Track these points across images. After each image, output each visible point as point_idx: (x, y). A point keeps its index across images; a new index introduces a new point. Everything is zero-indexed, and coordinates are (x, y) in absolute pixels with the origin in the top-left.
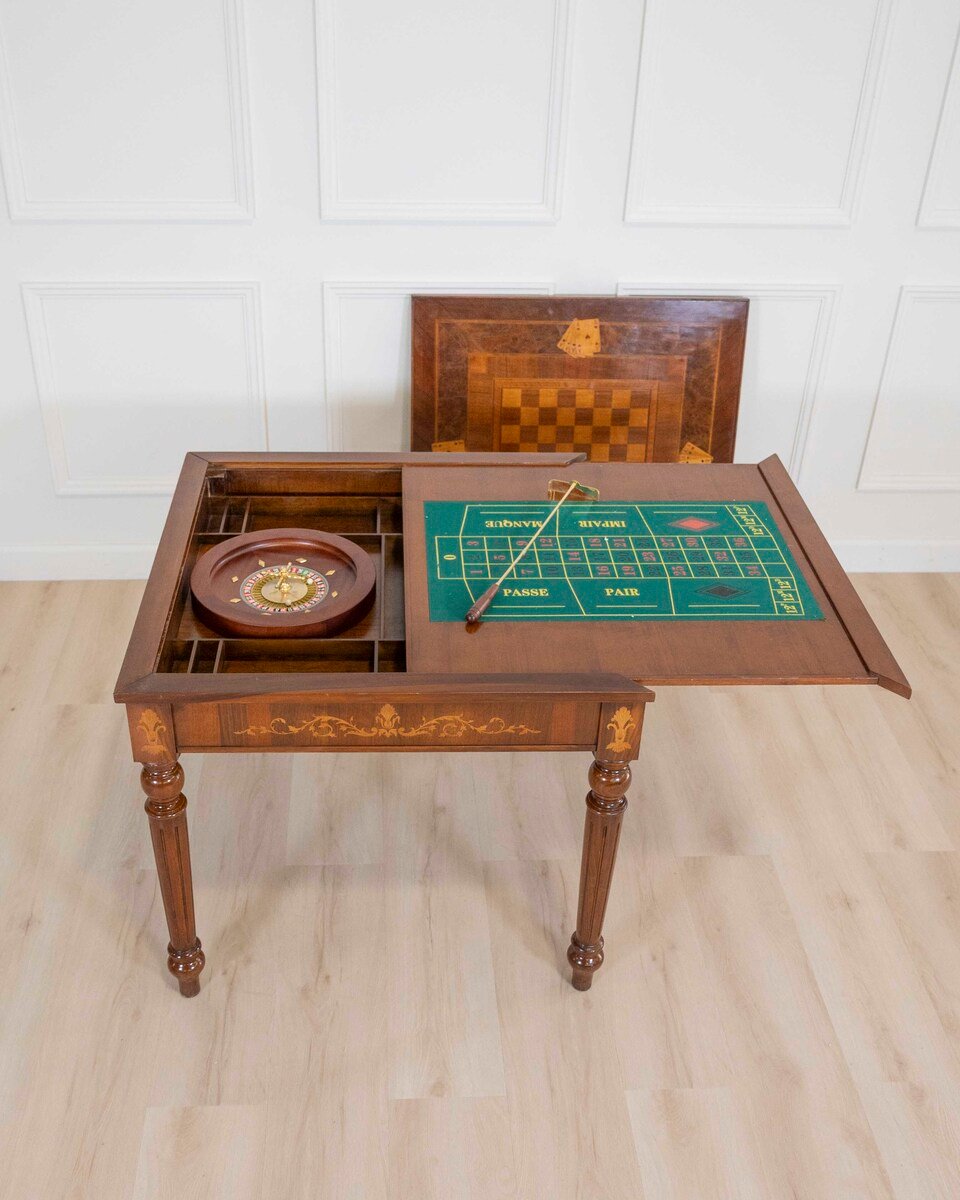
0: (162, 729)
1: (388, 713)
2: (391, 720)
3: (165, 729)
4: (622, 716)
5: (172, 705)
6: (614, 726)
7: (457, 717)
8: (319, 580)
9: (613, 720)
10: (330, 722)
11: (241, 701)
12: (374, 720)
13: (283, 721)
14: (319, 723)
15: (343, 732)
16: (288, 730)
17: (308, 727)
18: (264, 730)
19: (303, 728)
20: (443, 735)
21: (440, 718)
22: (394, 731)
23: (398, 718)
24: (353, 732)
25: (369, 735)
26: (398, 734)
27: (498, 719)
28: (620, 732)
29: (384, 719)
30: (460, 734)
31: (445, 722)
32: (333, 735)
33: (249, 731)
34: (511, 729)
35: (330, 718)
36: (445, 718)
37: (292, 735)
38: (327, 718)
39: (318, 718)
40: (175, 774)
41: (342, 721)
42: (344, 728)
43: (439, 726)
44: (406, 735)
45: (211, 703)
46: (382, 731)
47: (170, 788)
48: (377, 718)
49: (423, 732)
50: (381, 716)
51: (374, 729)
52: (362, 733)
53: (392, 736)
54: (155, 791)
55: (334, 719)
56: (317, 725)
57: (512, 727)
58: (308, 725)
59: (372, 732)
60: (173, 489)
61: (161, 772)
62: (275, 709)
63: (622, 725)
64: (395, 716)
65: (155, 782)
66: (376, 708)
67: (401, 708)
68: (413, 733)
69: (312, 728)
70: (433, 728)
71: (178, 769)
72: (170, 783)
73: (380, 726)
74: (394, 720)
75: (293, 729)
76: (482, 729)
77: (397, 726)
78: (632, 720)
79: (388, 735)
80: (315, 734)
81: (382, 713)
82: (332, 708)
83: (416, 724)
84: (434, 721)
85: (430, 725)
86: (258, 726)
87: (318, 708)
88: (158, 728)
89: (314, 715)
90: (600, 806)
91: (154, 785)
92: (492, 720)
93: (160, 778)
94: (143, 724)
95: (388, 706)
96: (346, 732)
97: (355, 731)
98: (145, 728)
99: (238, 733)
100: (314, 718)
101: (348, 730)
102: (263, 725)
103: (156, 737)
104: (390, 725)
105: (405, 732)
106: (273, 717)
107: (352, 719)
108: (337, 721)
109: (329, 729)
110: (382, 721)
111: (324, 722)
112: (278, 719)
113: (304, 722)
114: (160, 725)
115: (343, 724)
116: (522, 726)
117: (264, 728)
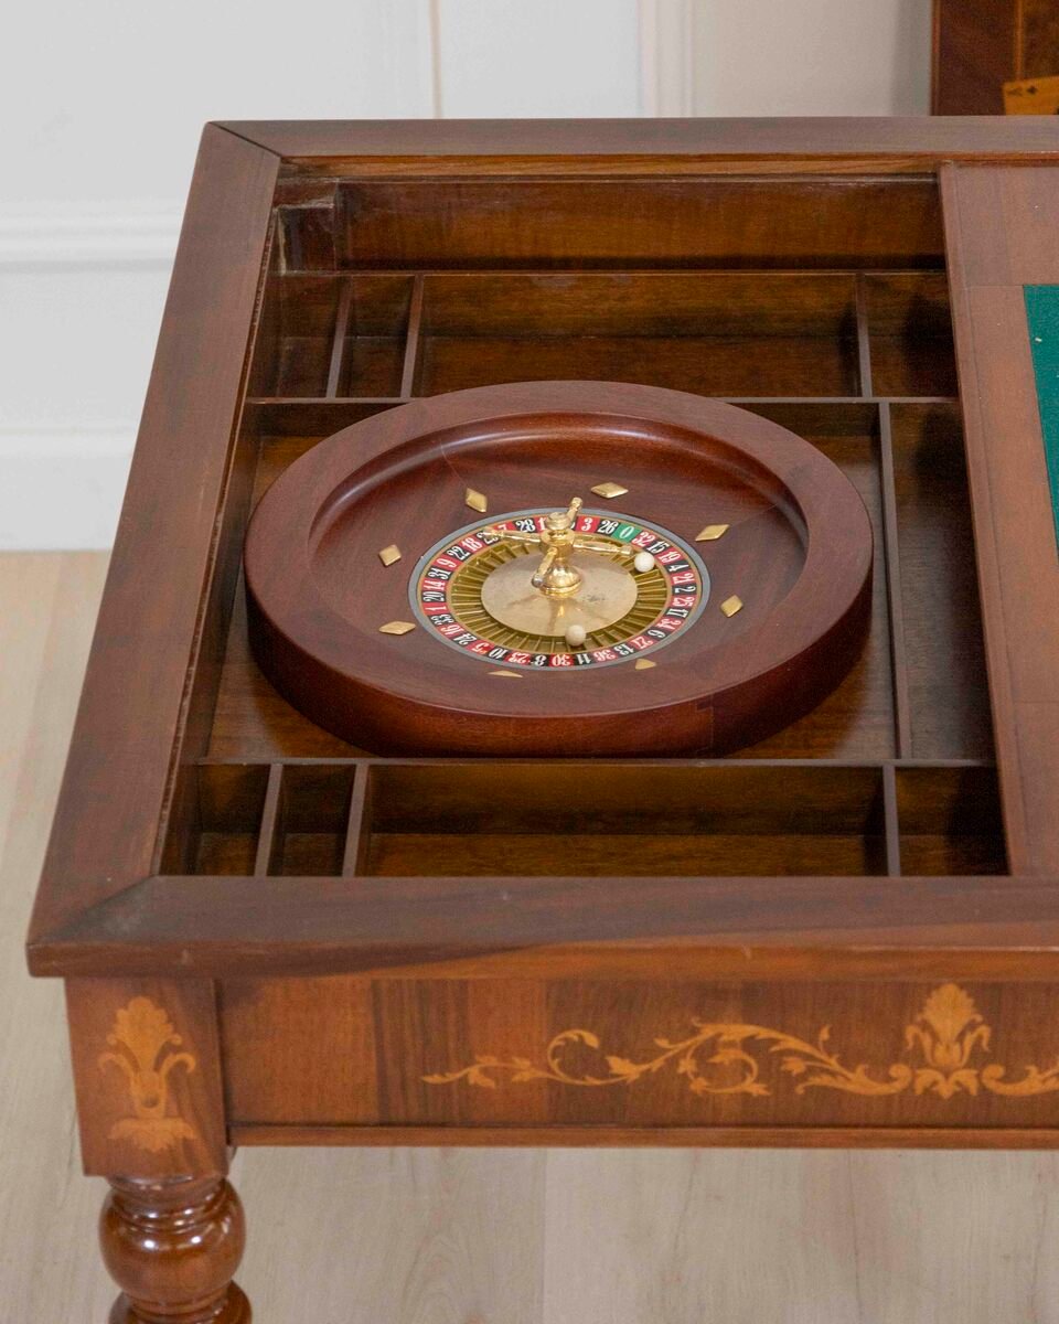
0: (182, 1065)
1: (949, 1013)
2: (961, 1038)
3: (191, 1061)
5: (218, 984)
8: (672, 556)
10: (749, 1045)
11: (452, 973)
12: (900, 1036)
13: (592, 1040)
14: (712, 1046)
15: (790, 1080)
16: (605, 1072)
17: (673, 1062)
18: (525, 1071)
19: (657, 1064)
22: (967, 1078)
23: (984, 1031)
24: (825, 1080)
25: (882, 1089)
26: (983, 1089)
29: (935, 1037)
32: (754, 1088)
33: (474, 1074)
35: (750, 1030)
37: (620, 1089)
38: (738, 1031)
39: (708, 1032)
40: (217, 1219)
41: (792, 1043)
42: (796, 1066)
44: (1008, 1090)
45: (347, 980)
46: (926, 1077)
47: (200, 1263)
48: (911, 1032)
50: (926, 1026)
51: (900, 1071)
52: (858, 1082)
53: (962, 1094)
54: (151, 1274)
55: (763, 1033)
56: (704, 1053)
58: (675, 1053)
59: (889, 1079)
60: (170, 245)
61: (172, 1211)
62: (565, 1001)
64: (972, 1026)
65: (149, 1244)
66: (907, 997)
67: (993, 997)
68: (1033, 1084)
69: (687, 1066)
71: (225, 1201)
72: (200, 1249)
73: (918, 1060)
74: (969, 1039)
75: (624, 1068)
77: (978, 1059)
79: (946, 1090)
80: (699, 1085)
81: (929, 1014)
82: (757, 999)
83: (1044, 1054)
86: (505, 1055)
87: (710, 997)
88: (171, 1060)
89: (695, 1021)
91: (147, 1254)
93: (164, 1232)
94: (120, 1048)
95: (950, 991)
96: (803, 1077)
97: (833, 1074)
98: (124, 1063)
99: (435, 1079)
100: (695, 1032)
101: (810, 1071)
102: (523, 1054)
103: (163, 1093)
104: (953, 1055)
105: (1005, 1079)
106: (558, 1027)
107: (824, 1035)
108: (775, 1042)
109: (747, 1067)
110: (927, 1041)
111: (731, 1044)
112: (573, 1035)
113: (663, 1043)
114: (177, 1050)
115: (792, 1052)
117: (522, 1063)
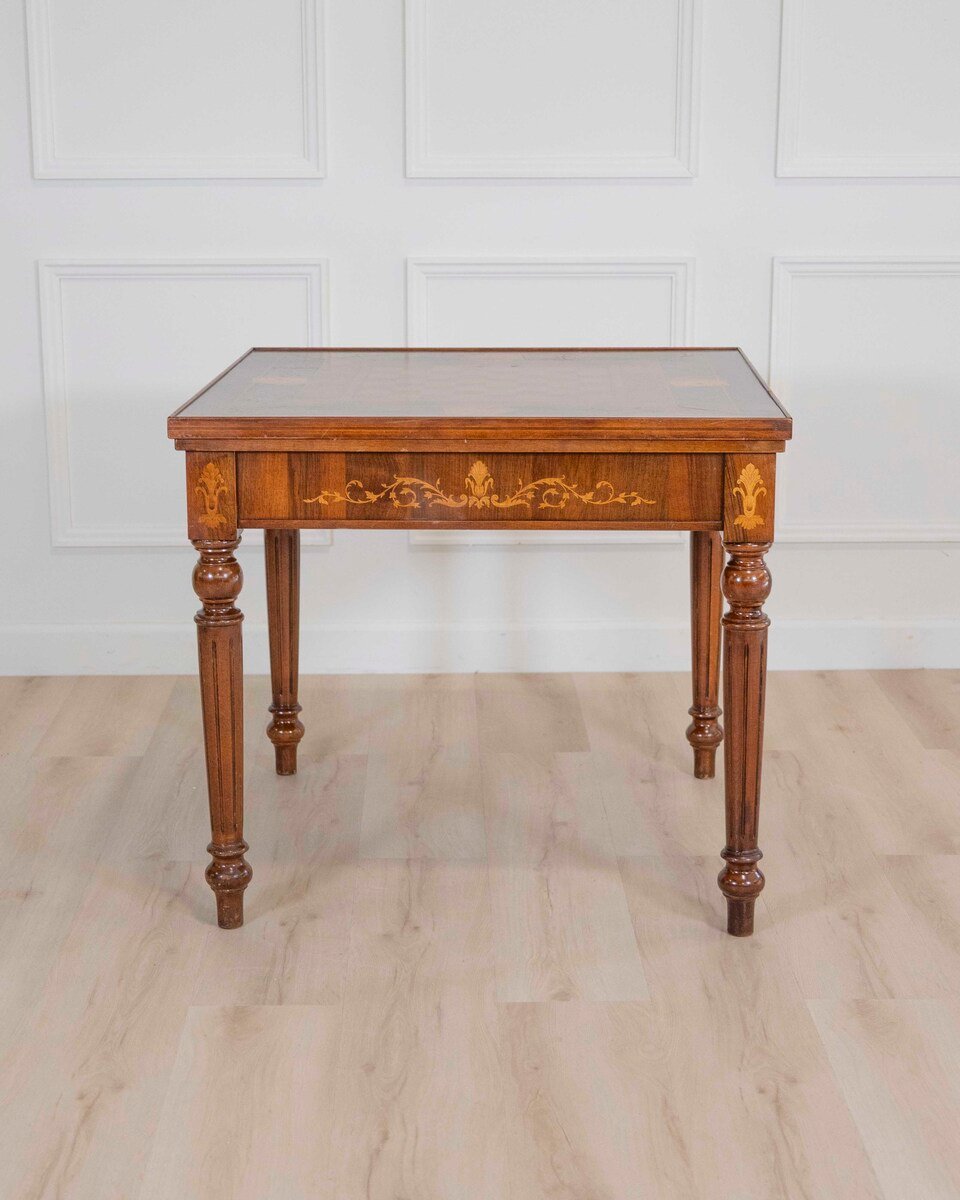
0: (224, 492)
1: (479, 470)
2: (483, 484)
3: (227, 489)
4: (749, 476)
6: (741, 490)
7: (558, 480)
9: (738, 482)
10: (413, 486)
12: (463, 483)
13: (361, 485)
14: (401, 487)
15: (427, 501)
16: (364, 498)
17: (388, 493)
18: (339, 498)
19: (382, 495)
20: (543, 506)
21: (540, 482)
22: (486, 500)
23: (491, 480)
24: (439, 501)
25: (458, 505)
26: (491, 505)
27: (606, 483)
28: (750, 501)
29: (475, 484)
30: (562, 504)
31: (545, 487)
32: (417, 505)
33: (321, 500)
34: (621, 499)
35: (413, 480)
36: (545, 480)
37: (370, 505)
38: (409, 481)
39: (400, 480)
41: (427, 485)
42: (429, 495)
43: (539, 492)
44: (502, 505)
46: (473, 500)
48: (467, 480)
49: (519, 502)
50: (472, 478)
51: (463, 497)
52: (450, 502)
53: (484, 507)
55: (417, 481)
56: (398, 490)
57: (623, 495)
58: (388, 489)
59: (460, 501)
63: (750, 489)
64: (487, 478)
66: (466, 465)
68: (508, 502)
69: (392, 495)
70: (530, 496)
73: (469, 493)
74: (486, 484)
75: (371, 496)
76: (587, 497)
77: (489, 493)
78: (761, 482)
79: (479, 505)
80: (396, 503)
81: (473, 473)
83: (512, 489)
84: (531, 486)
85: (527, 492)
86: (331, 491)
88: (220, 489)
89: (395, 477)
92: (598, 486)
94: (203, 484)
95: (479, 462)
96: (431, 500)
97: (441, 498)
98: (204, 491)
99: (309, 501)
100: (395, 480)
101: (434, 498)
102: (338, 491)
103: (216, 504)
104: (479, 490)
105: (498, 501)
106: (350, 479)
107: (438, 483)
108: (422, 485)
109: (412, 495)
110: (472, 486)
111: (407, 486)
112: (353, 482)
113: (384, 486)
115: (428, 490)
116: (633, 494)
117: (337, 494)
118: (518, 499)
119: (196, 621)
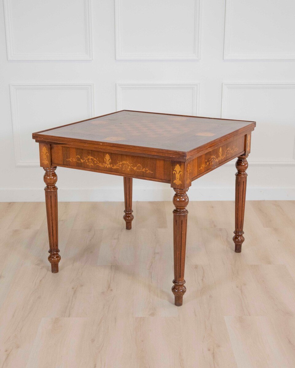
1: (107, 157)
3: (48, 155)
4: (178, 168)
5: (51, 145)
6: (175, 172)
7: (128, 162)
9: (175, 170)
13: (79, 157)
15: (95, 164)
16: (80, 161)
17: (86, 160)
18: (74, 160)
19: (84, 160)
20: (124, 169)
22: (109, 165)
23: (110, 160)
24: (98, 164)
25: (103, 166)
26: (111, 167)
27: (140, 165)
28: (178, 176)
29: (107, 160)
30: (129, 170)
32: (92, 165)
33: (70, 160)
35: (92, 157)
36: (124, 162)
37: (81, 163)
38: (91, 157)
39: (88, 157)
41: (95, 159)
42: (96, 162)
43: (123, 164)
44: (113, 167)
46: (106, 165)
48: (105, 159)
49: (118, 167)
51: (104, 164)
52: (100, 165)
55: (93, 158)
56: (88, 159)
57: (144, 169)
59: (103, 165)
62: (77, 152)
63: (178, 172)
64: (109, 159)
66: (104, 155)
67: (111, 155)
68: (115, 167)
69: (87, 161)
70: (121, 166)
71: (55, 175)
74: (109, 161)
75: (82, 161)
76: (135, 168)
77: (110, 164)
78: (181, 170)
79: (108, 167)
80: (88, 163)
81: (106, 157)
82: (92, 154)
83: (116, 163)
84: (121, 163)
85: (119, 165)
86: (72, 158)
87: (88, 153)
90: (178, 211)
92: (138, 165)
94: (43, 152)
95: (107, 155)
98: (43, 154)
99: (67, 160)
100: (87, 157)
102: (74, 158)
103: (46, 158)
104: (108, 163)
106: (77, 155)
107: (98, 159)
108: (94, 159)
109: (92, 162)
111: (90, 159)
113: (85, 158)
114: (47, 153)
115: (95, 161)
116: (147, 169)
117: (74, 159)
118: (117, 166)
119: (45, 190)
